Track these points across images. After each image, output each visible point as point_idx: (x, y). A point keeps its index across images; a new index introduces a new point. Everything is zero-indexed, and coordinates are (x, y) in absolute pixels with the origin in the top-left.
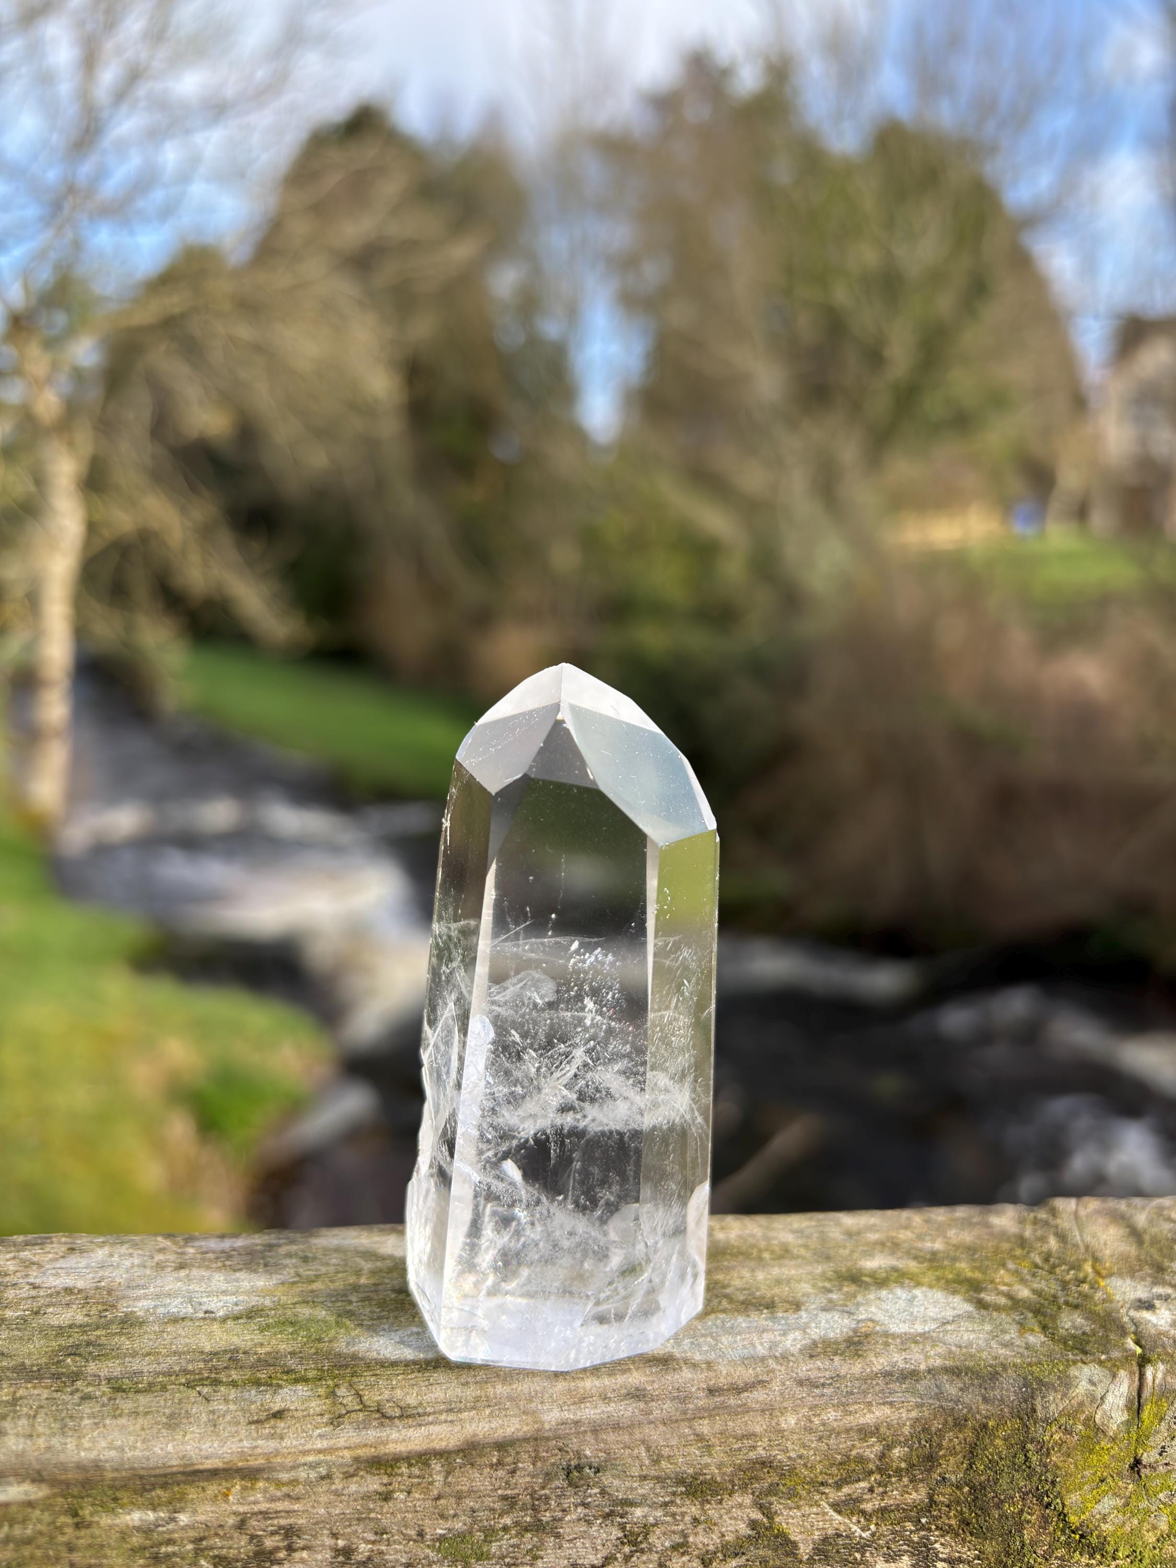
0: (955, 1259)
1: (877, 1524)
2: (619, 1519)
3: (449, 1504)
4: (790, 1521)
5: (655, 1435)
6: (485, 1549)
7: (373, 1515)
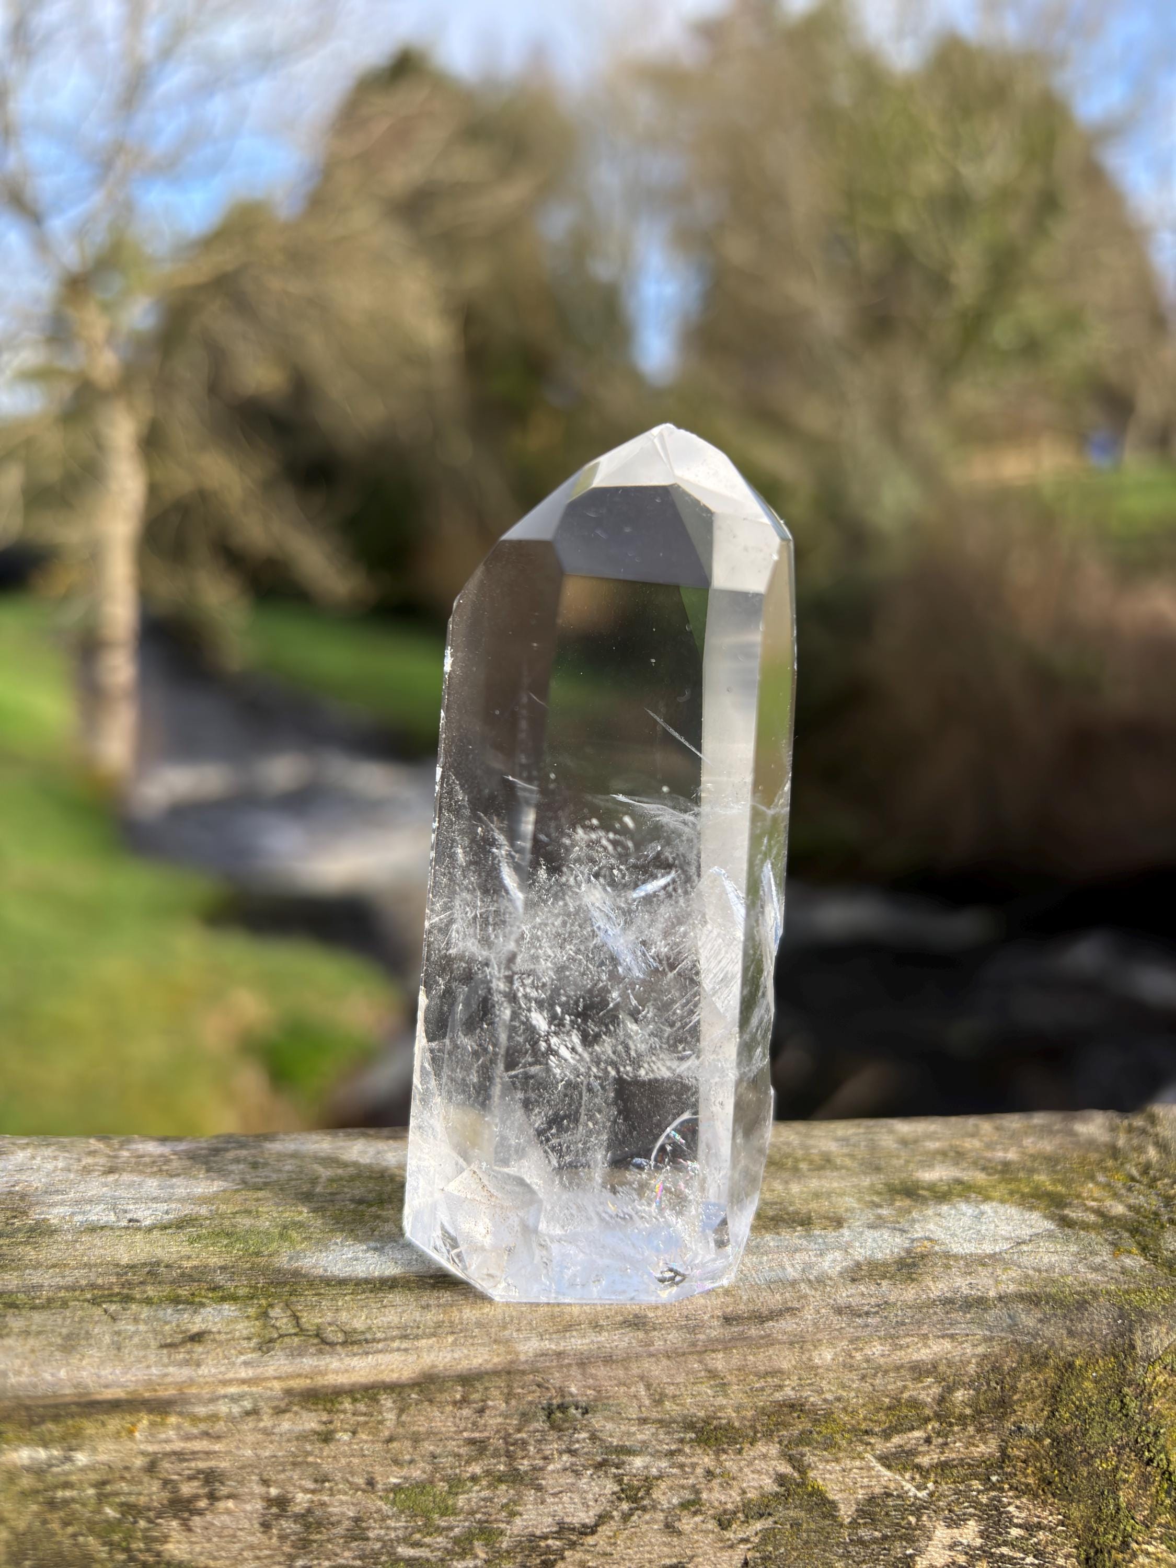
0: (1032, 1171)
1: (936, 1482)
2: (614, 1470)
3: (403, 1448)
4: (827, 1476)
5: (657, 1370)
6: (450, 1503)
7: (310, 1459)
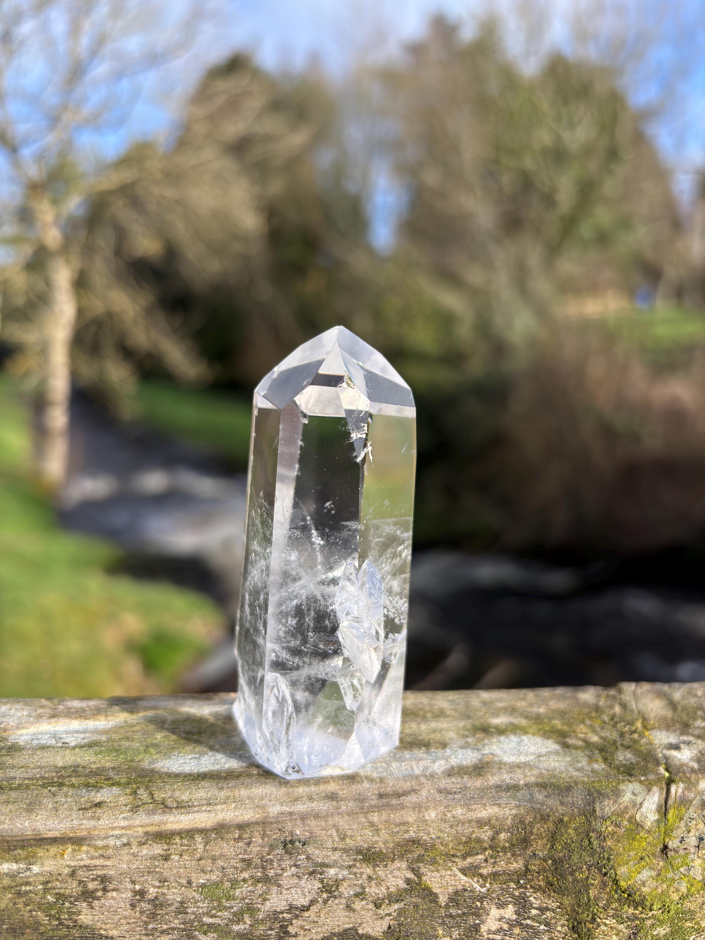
0: (551, 718)
1: (490, 883)
2: (319, 876)
3: (207, 864)
4: (433, 879)
5: (343, 822)
6: (231, 893)
7: (157, 870)
